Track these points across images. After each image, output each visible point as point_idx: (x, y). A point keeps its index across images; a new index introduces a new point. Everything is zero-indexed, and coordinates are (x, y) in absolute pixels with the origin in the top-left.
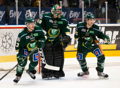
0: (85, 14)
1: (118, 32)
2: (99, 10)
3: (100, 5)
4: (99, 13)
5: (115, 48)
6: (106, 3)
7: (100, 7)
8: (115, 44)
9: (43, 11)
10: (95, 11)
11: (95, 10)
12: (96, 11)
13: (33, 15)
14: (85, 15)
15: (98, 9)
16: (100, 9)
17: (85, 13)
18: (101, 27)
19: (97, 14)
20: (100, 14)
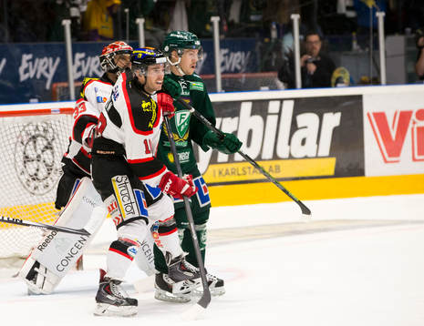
0: (223, 59)
1: (338, 115)
2: (270, 42)
3: (274, 26)
4: (270, 54)
5: (331, 172)
6: (296, 18)
7: (274, 34)
8: (331, 155)
9: (79, 56)
10: (257, 50)
11: (259, 44)
12: (261, 48)
13: (48, 70)
14: (223, 64)
15: (267, 40)
16: (273, 41)
17: (225, 55)
18: (282, 100)
19: (266, 58)
20: (275, 56)
